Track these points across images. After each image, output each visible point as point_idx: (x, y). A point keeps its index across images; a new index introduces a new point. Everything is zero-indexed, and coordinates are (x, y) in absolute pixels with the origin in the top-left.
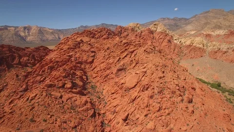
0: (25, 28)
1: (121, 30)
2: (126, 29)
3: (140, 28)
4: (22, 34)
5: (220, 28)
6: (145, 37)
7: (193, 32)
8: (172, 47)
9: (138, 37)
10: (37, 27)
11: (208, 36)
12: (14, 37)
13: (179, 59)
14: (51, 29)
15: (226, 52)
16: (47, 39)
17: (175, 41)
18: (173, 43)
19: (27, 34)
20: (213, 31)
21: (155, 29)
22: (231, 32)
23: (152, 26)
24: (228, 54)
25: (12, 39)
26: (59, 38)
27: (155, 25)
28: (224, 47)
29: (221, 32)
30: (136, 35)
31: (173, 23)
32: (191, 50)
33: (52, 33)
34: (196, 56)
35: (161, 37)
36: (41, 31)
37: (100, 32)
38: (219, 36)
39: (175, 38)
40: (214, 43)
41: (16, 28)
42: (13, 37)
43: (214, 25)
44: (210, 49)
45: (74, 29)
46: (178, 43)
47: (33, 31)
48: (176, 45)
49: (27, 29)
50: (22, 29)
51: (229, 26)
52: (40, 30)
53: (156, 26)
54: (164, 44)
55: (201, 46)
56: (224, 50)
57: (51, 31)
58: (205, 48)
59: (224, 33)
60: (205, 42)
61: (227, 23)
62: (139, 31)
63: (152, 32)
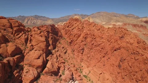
3: (81, 19)
7: (104, 23)
11: (114, 25)
22: (124, 24)
38: (119, 25)
43: (115, 20)
45: (13, 18)
53: (89, 19)
59: (121, 24)
61: (122, 20)
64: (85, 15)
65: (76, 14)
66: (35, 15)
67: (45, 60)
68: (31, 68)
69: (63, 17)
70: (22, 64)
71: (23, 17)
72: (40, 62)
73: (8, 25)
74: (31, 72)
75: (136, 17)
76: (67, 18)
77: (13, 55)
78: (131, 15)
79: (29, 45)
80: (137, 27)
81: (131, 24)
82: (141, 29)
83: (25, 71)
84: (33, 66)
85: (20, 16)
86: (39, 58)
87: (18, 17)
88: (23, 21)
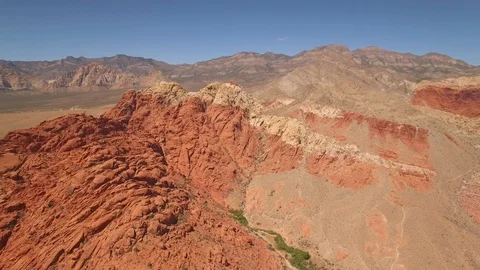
1: (135, 102)
2: (145, 101)
3: (179, 94)
5: (330, 103)
6: (184, 122)
7: (287, 102)
8: (242, 140)
9: (170, 118)
11: (310, 116)
13: (252, 169)
15: (333, 160)
17: (252, 122)
18: (245, 129)
20: (318, 108)
21: (210, 98)
22: (346, 115)
23: (204, 90)
24: (337, 163)
27: (210, 88)
28: (332, 148)
29: (330, 112)
30: (168, 114)
31: (263, 62)
32: (276, 150)
34: (282, 167)
35: (220, 117)
37: (58, 131)
38: (326, 119)
39: (253, 114)
40: (318, 136)
43: (320, 96)
44: (309, 149)
46: (258, 125)
48: (251, 132)
51: (344, 102)
53: (213, 92)
54: (225, 134)
55: (293, 143)
56: (332, 155)
58: (303, 144)
59: (335, 115)
60: (304, 130)
61: (341, 97)
62: (175, 103)
63: (201, 107)
64: (278, 56)
65: (247, 53)
66: (119, 56)
69: (206, 63)
71: (79, 60)
75: (454, 62)
76: (217, 67)
78: (439, 55)
80: (389, 137)
81: (368, 119)
82: (401, 147)
85: (70, 58)
87: (62, 61)
88: (71, 75)
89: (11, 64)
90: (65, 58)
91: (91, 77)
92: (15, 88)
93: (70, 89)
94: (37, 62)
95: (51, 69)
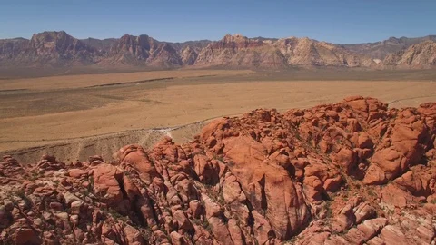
0: (287, 41)
4: (283, 52)
10: (308, 40)
12: (276, 56)
14: (330, 44)
16: (324, 64)
19: (289, 51)
25: (272, 60)
26: (346, 63)
33: (333, 52)
36: (314, 48)
41: (274, 40)
42: (273, 57)
45: (372, 44)
47: (300, 47)
49: (291, 43)
50: (283, 44)
52: (312, 45)
57: (330, 48)
67: (403, 165)
68: (378, 169)
70: (369, 159)
72: (393, 166)
73: (365, 108)
74: (377, 173)
77: (362, 146)
79: (385, 139)
83: (370, 168)
84: (382, 168)
86: (393, 160)
87: (385, 41)
88: (399, 54)
89: (343, 46)
90: (387, 39)
91: (423, 56)
92: (350, 65)
93: (399, 67)
94: (361, 44)
95: (374, 49)
